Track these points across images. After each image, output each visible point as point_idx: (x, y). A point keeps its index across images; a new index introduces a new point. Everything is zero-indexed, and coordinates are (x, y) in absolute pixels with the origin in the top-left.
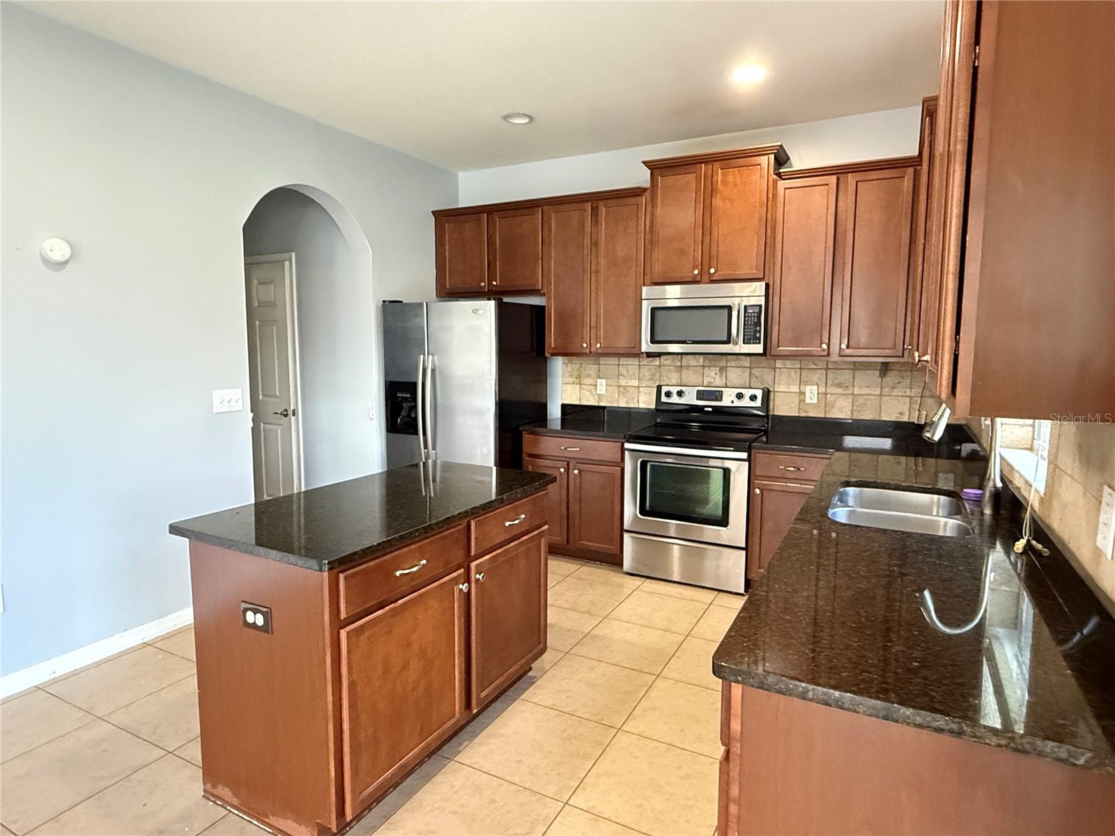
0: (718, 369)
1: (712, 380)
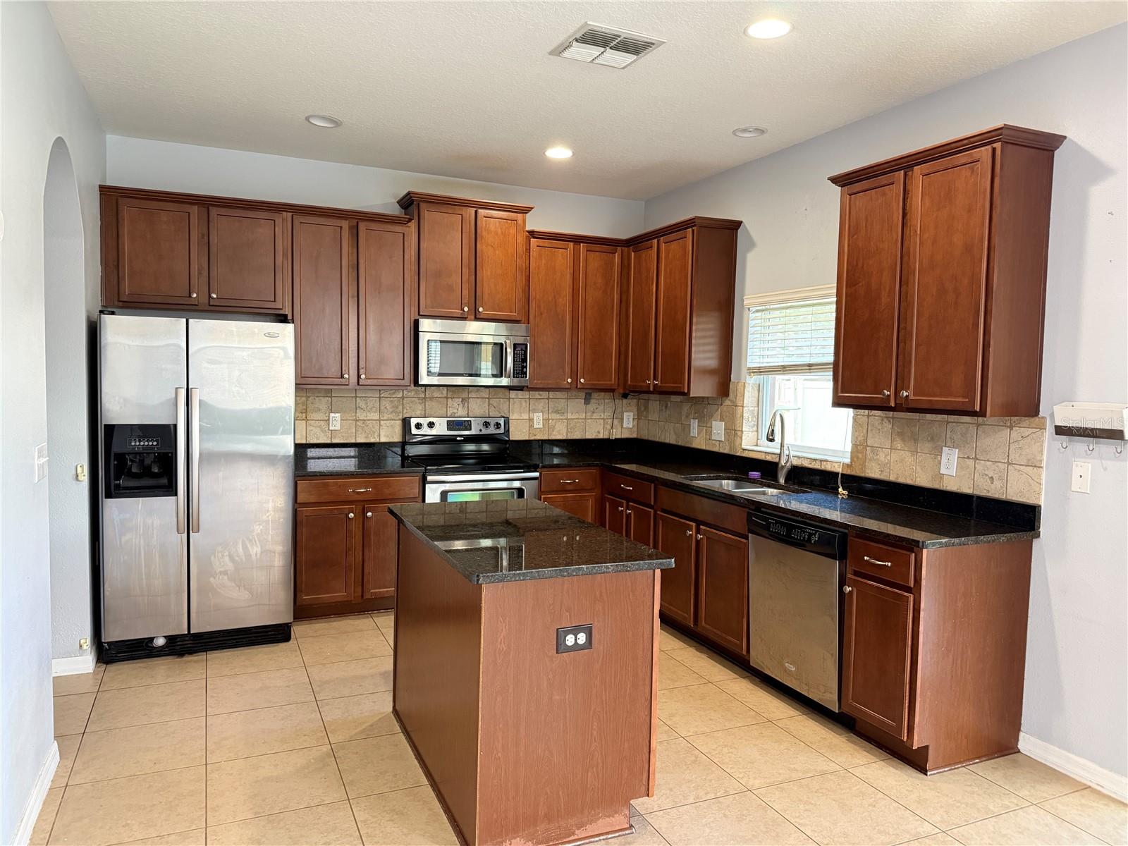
0: (461, 399)
1: (455, 411)
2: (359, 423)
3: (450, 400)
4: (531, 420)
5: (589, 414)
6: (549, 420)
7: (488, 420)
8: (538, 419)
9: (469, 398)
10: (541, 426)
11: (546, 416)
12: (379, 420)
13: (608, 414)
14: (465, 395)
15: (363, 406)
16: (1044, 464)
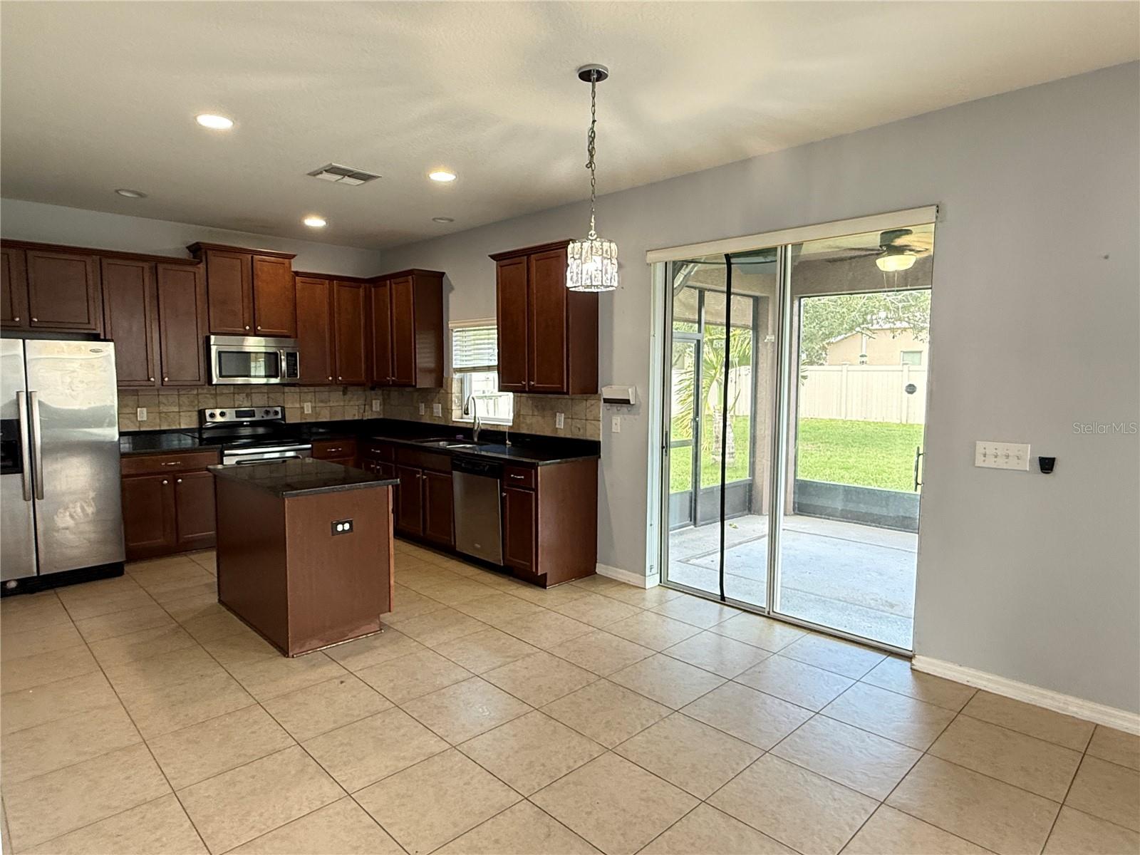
0: (245, 395)
1: (241, 403)
2: (163, 415)
3: (236, 395)
4: (303, 408)
5: (347, 402)
6: (315, 407)
7: (268, 409)
8: (308, 408)
9: (251, 393)
10: (310, 412)
11: (314, 405)
12: (179, 412)
13: (361, 402)
14: (248, 391)
15: (164, 401)
16: (601, 419)
